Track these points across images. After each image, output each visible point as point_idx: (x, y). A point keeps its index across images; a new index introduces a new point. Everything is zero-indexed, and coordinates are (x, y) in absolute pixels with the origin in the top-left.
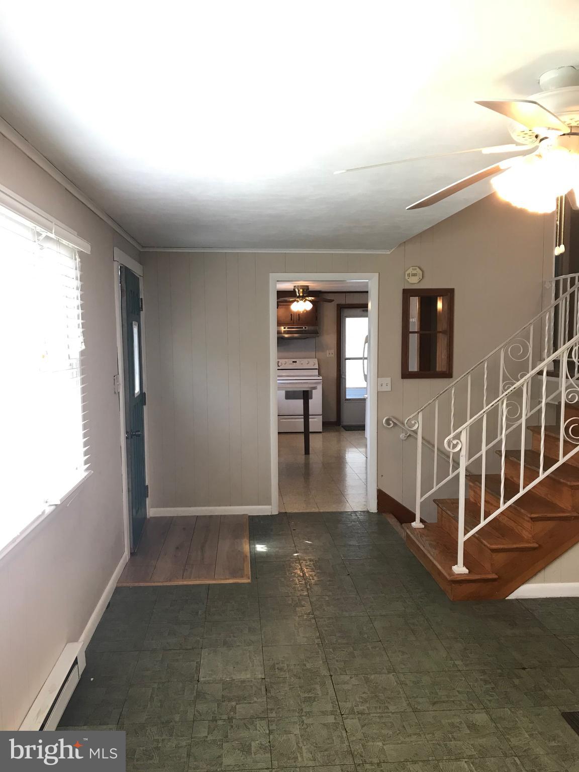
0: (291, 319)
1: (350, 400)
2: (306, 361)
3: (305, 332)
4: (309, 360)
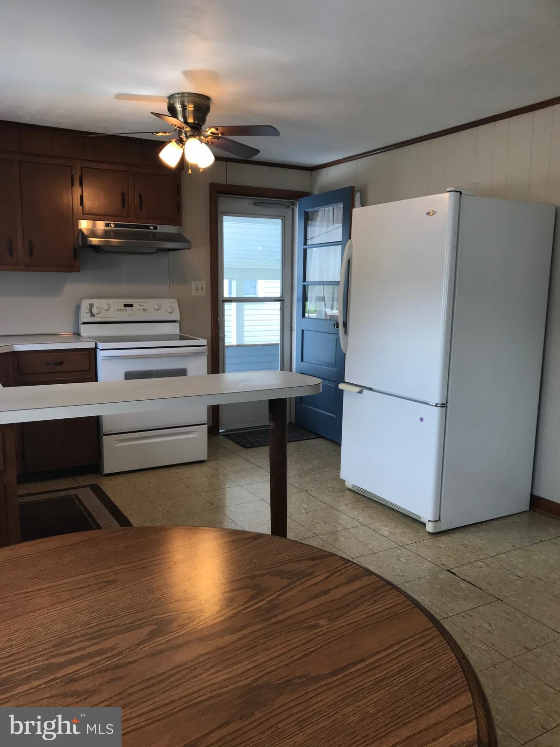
0: (123, 206)
2: (153, 303)
3: (155, 237)
4: (160, 301)
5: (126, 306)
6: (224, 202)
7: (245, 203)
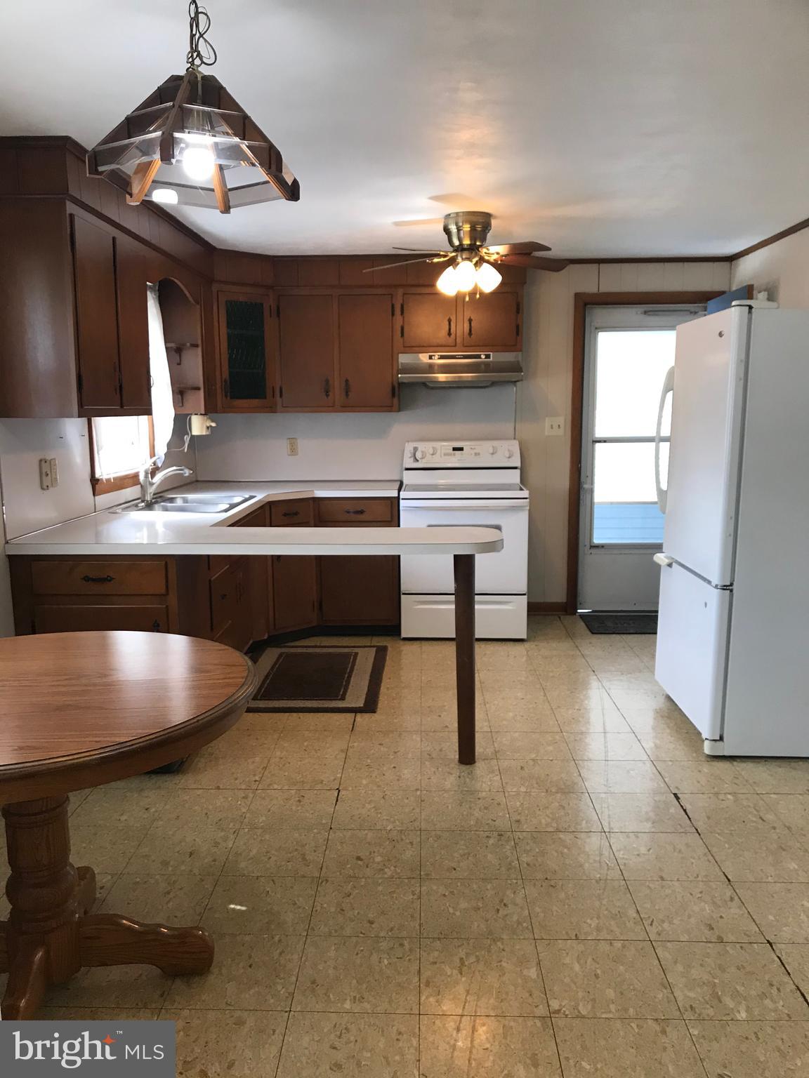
0: (449, 334)
1: (602, 546)
2: (487, 446)
3: (487, 368)
4: (496, 443)
5: (455, 449)
6: (598, 315)
7: (632, 313)
